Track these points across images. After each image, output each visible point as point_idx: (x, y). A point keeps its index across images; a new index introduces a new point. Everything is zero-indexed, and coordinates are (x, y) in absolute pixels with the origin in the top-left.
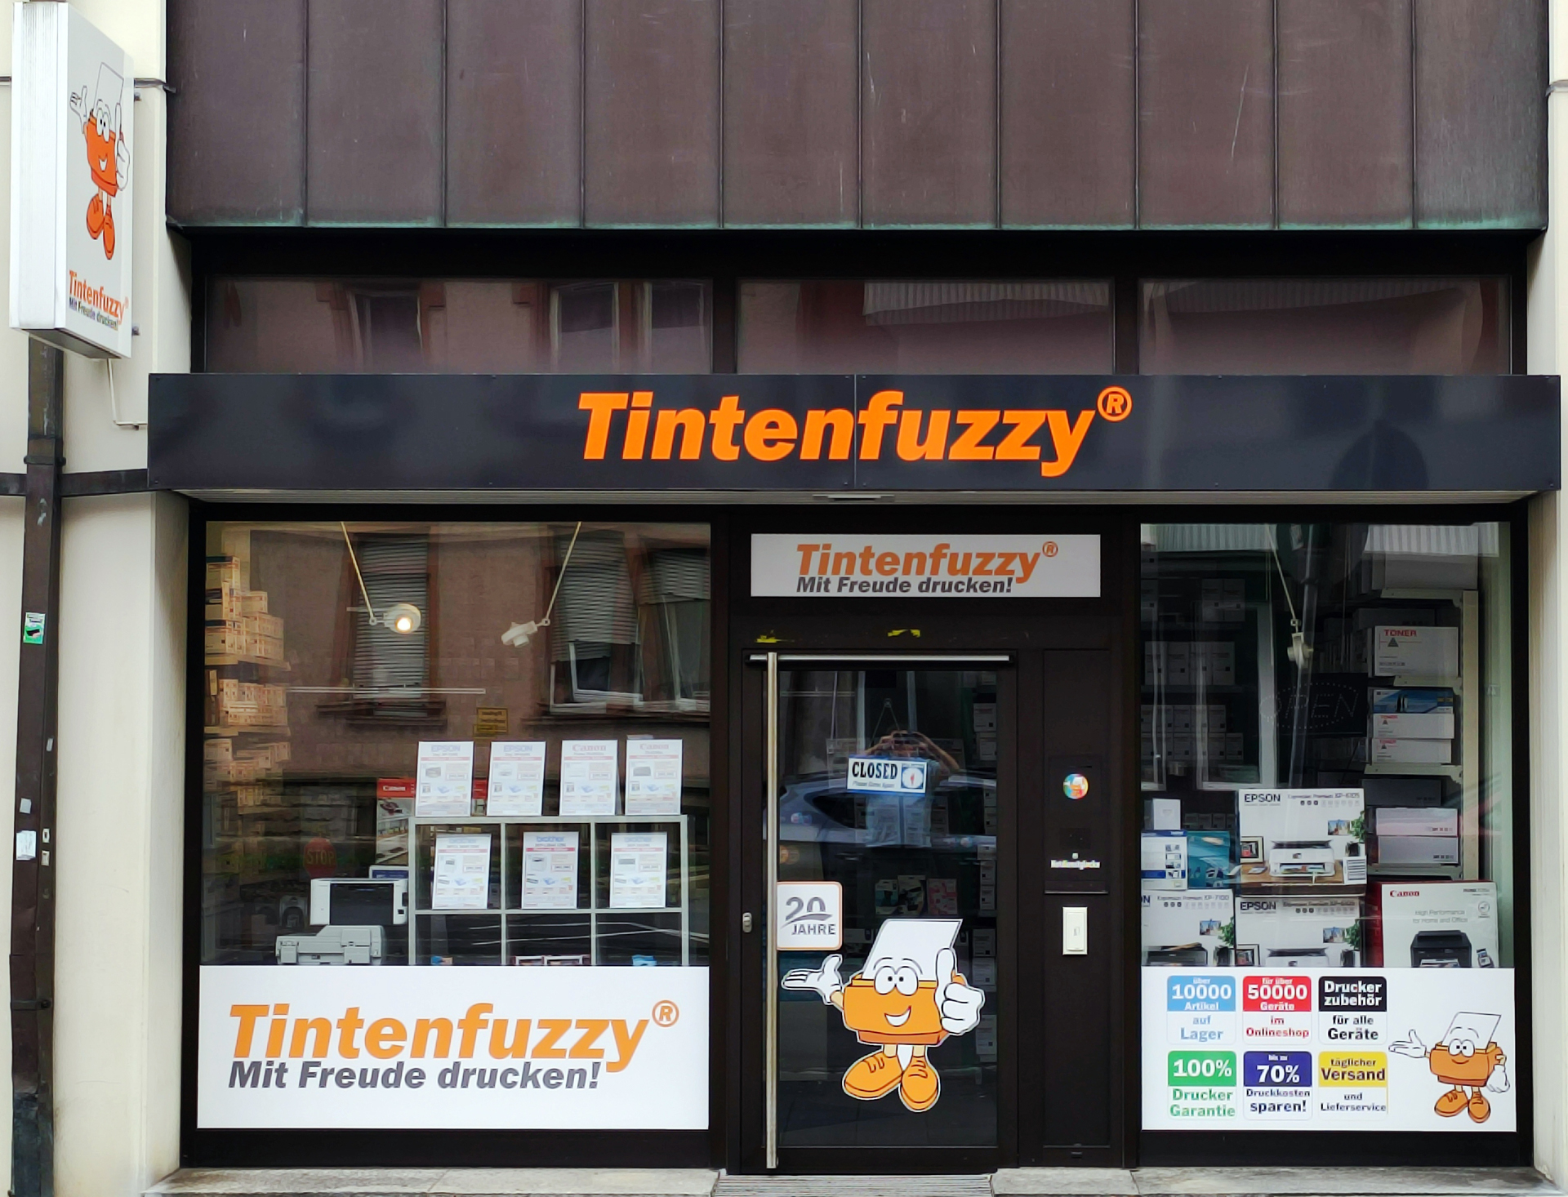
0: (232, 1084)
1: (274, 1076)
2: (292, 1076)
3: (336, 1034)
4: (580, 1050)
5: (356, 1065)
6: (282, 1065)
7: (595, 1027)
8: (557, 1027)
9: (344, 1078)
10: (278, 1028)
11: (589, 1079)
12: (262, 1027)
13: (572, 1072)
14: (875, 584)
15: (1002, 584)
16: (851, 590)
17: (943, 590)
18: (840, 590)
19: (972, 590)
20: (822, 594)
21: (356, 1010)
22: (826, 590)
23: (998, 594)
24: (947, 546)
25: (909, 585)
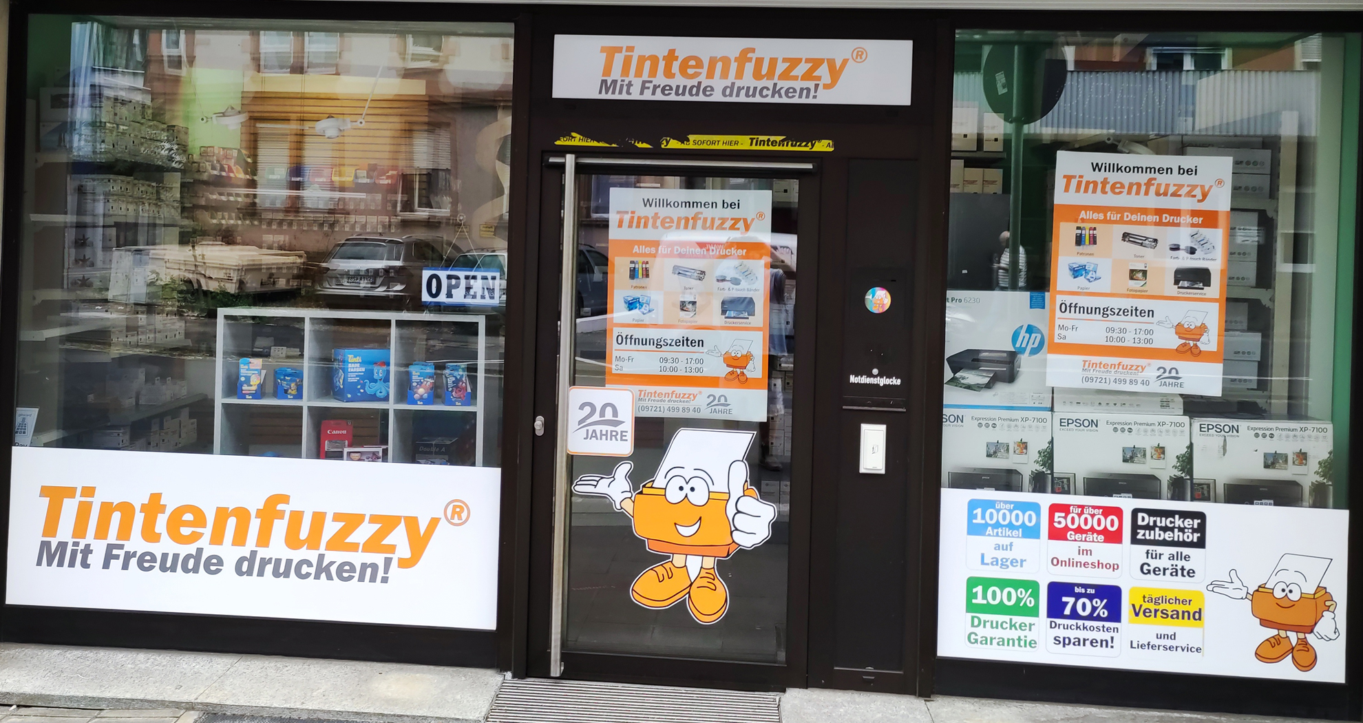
0: (39, 563)
1: (79, 556)
2: (96, 558)
3: (139, 518)
4: (373, 545)
5: (157, 549)
6: (88, 546)
7: (387, 523)
8: (351, 521)
9: (145, 562)
10: (83, 512)
11: (381, 574)
12: (70, 508)
13: (364, 566)
14: (678, 87)
15: (808, 90)
16: (654, 93)
17: (747, 95)
18: (642, 93)
19: (777, 95)
20: (624, 97)
21: (159, 495)
22: (628, 93)
23: (804, 101)
24: (753, 50)
25: (712, 89)
